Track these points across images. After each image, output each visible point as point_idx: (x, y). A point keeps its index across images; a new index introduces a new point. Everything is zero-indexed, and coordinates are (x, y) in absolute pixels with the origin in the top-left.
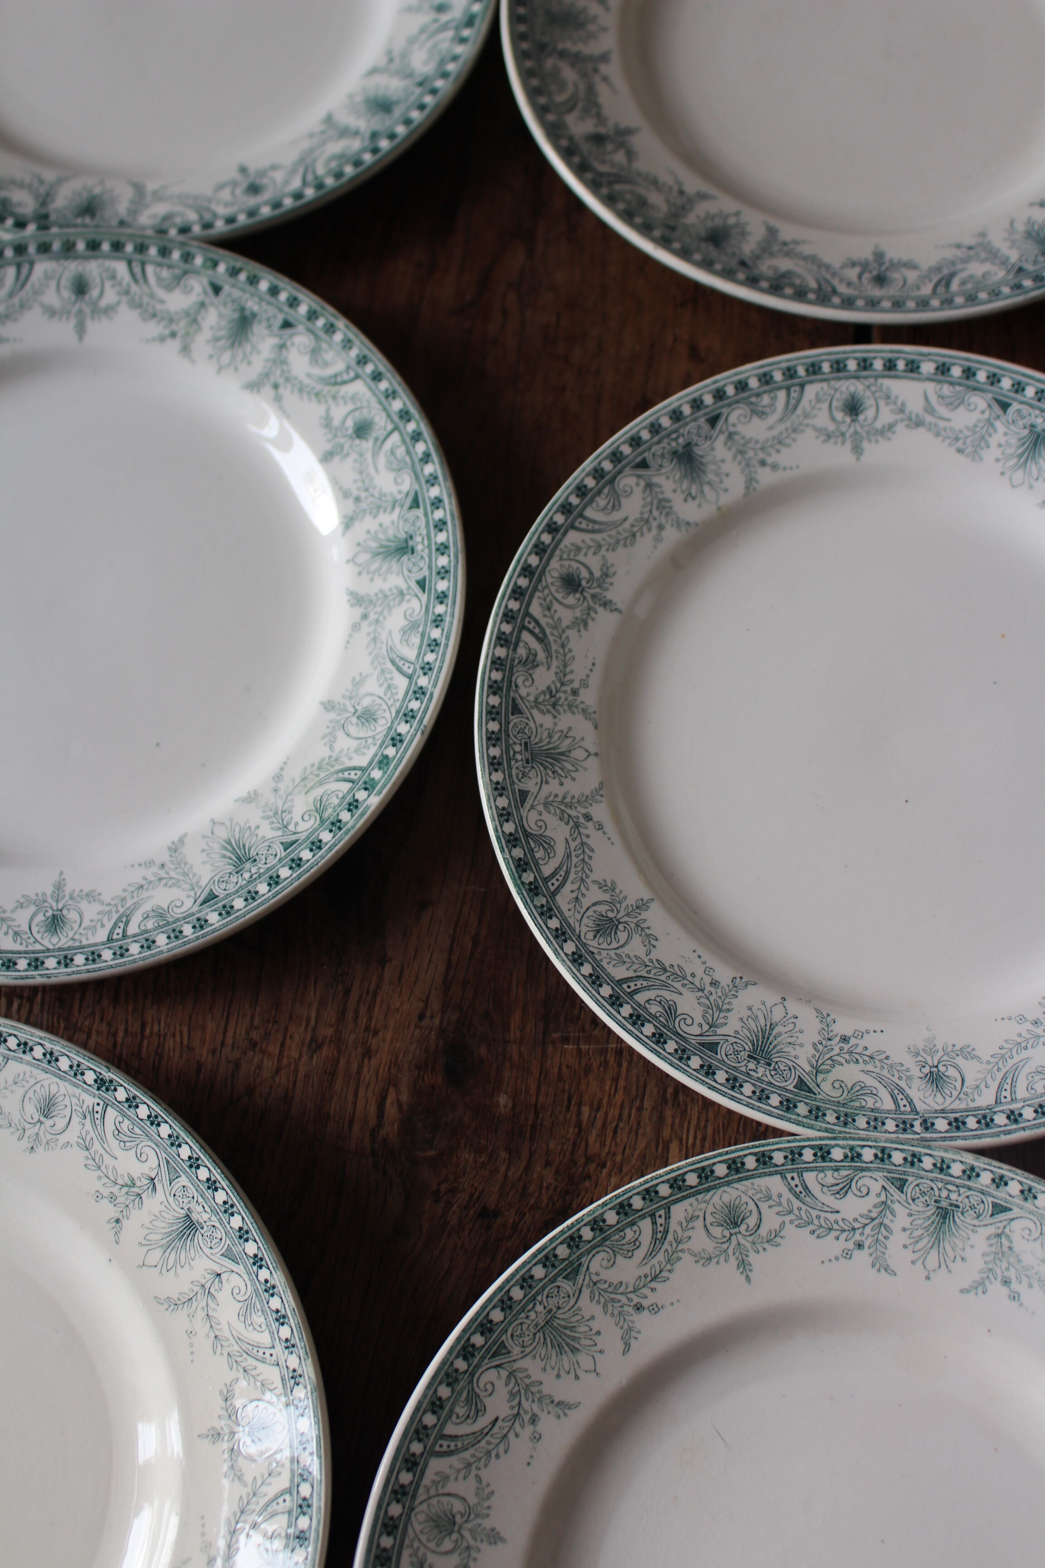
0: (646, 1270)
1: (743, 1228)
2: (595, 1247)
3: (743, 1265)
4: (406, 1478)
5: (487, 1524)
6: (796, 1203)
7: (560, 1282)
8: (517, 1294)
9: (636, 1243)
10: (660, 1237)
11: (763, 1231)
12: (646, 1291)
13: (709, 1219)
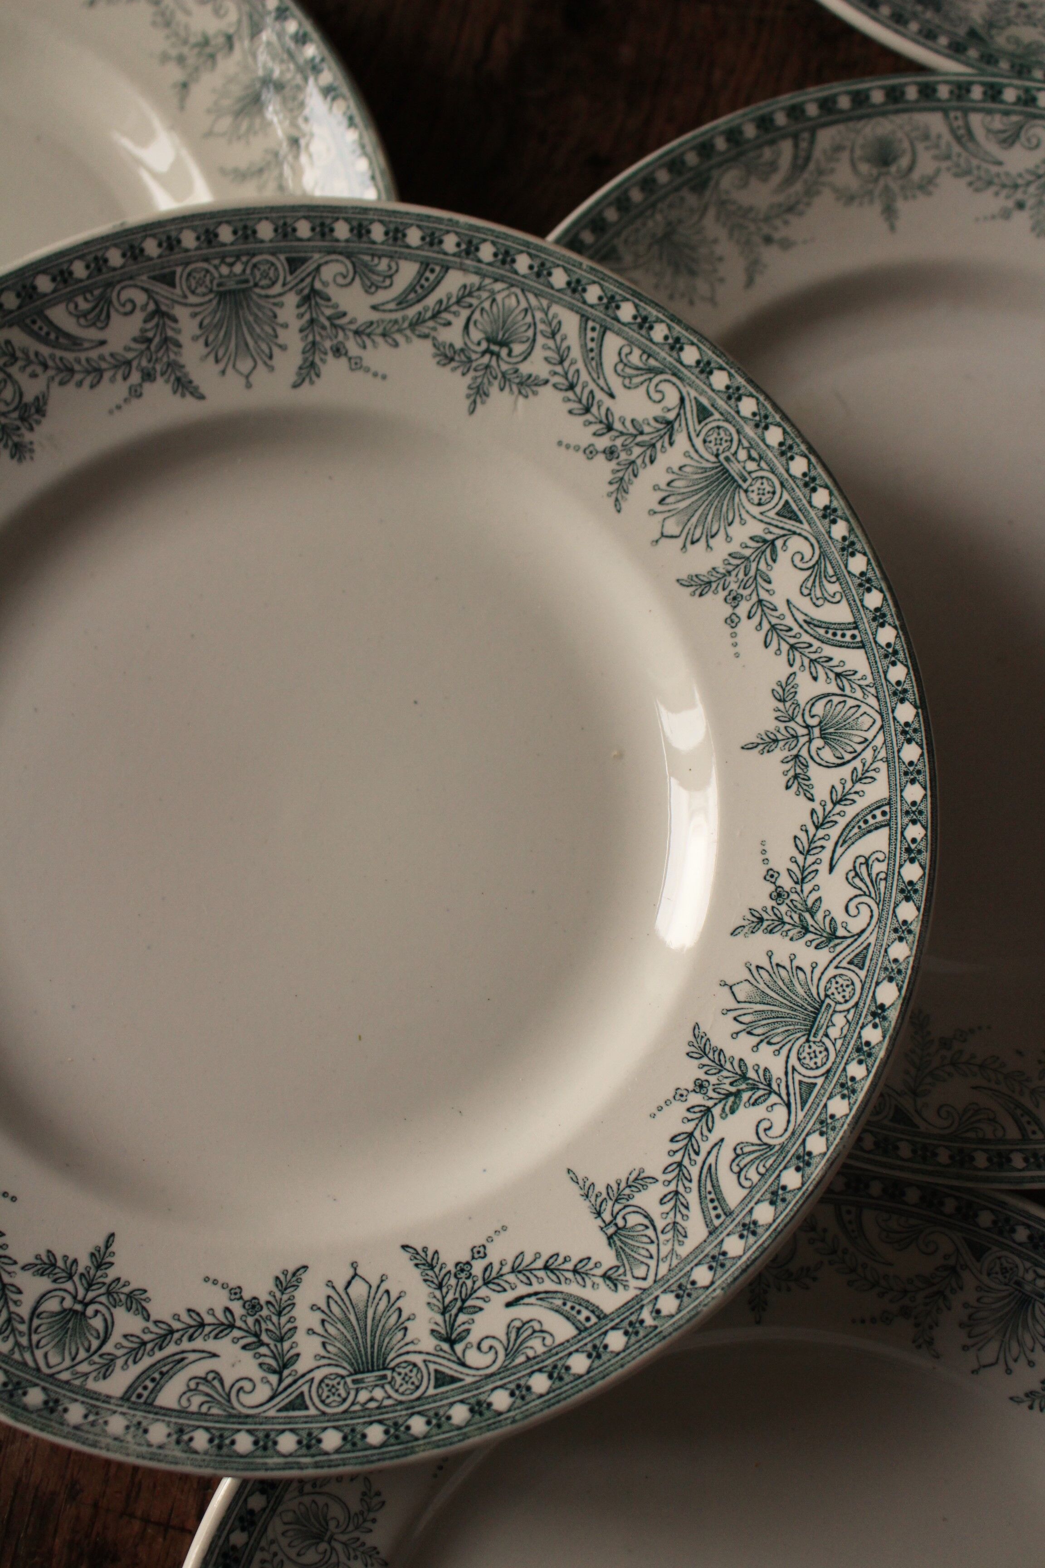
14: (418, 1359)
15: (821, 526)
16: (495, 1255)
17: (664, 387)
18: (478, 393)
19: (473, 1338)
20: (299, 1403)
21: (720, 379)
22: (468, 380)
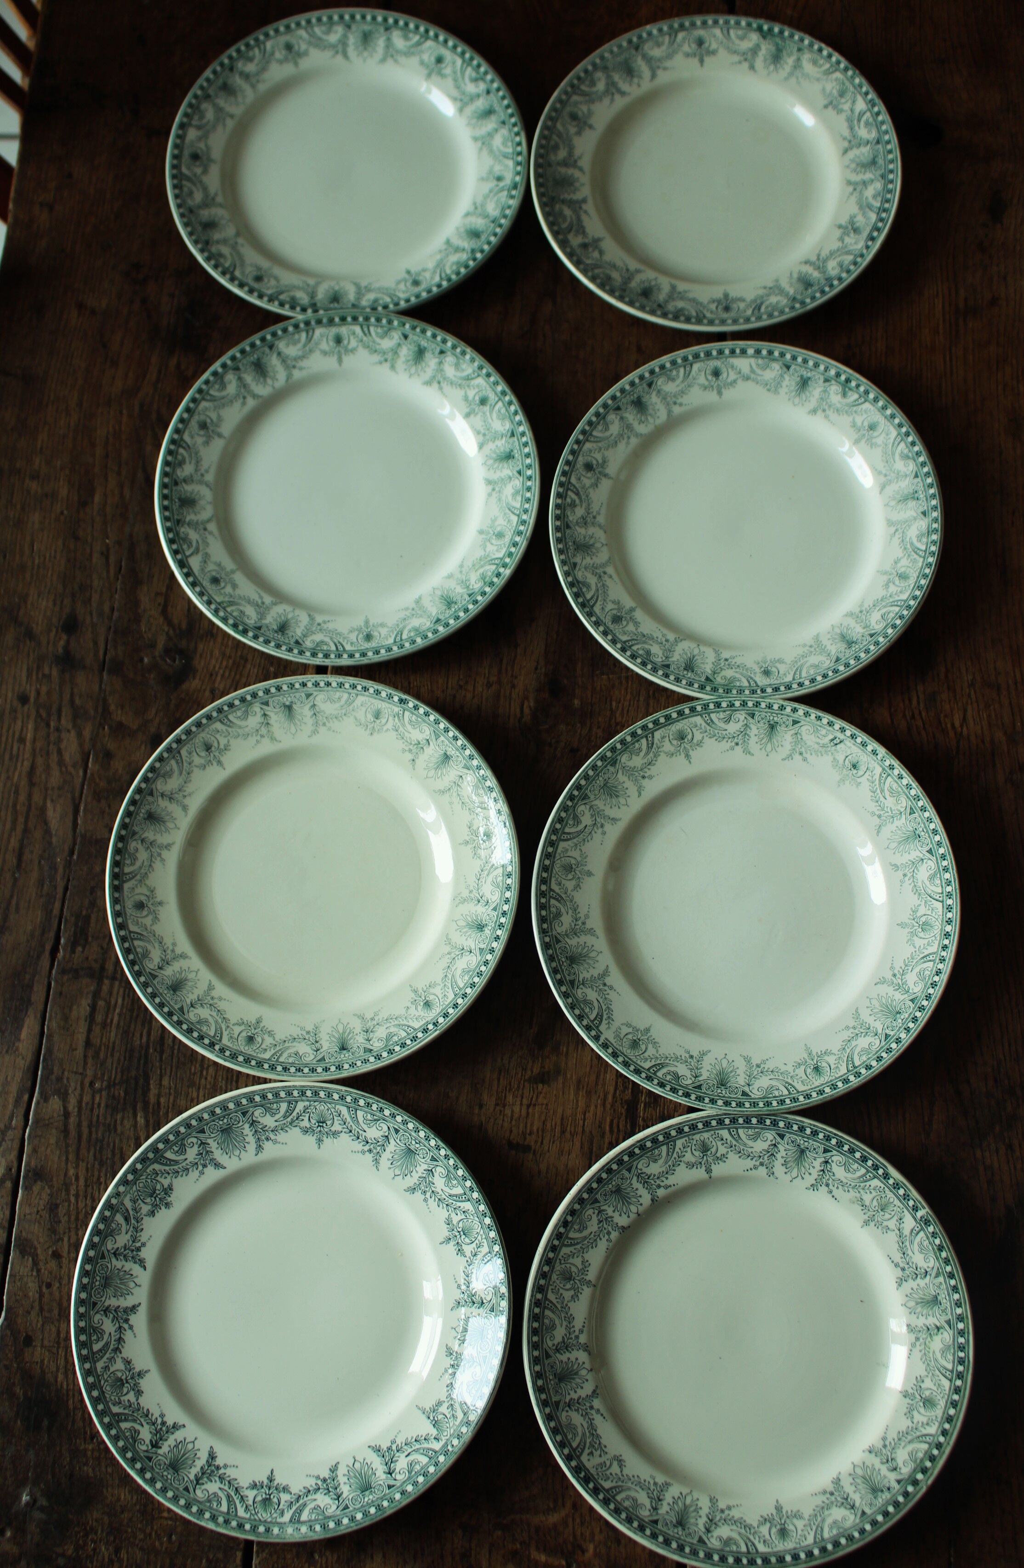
0: (645, 760)
1: (686, 740)
2: (622, 752)
3: (687, 756)
4: (550, 850)
5: (586, 868)
6: (708, 728)
7: (609, 767)
8: (591, 773)
9: (640, 749)
10: (650, 746)
11: (695, 741)
12: (646, 770)
13: (671, 737)
14: (381, 1483)
15: (445, 1161)
16: (399, 1442)
17: (381, 1125)
18: (320, 1141)
19: (397, 1470)
20: (346, 1507)
21: (399, 1119)
22: (315, 1137)
